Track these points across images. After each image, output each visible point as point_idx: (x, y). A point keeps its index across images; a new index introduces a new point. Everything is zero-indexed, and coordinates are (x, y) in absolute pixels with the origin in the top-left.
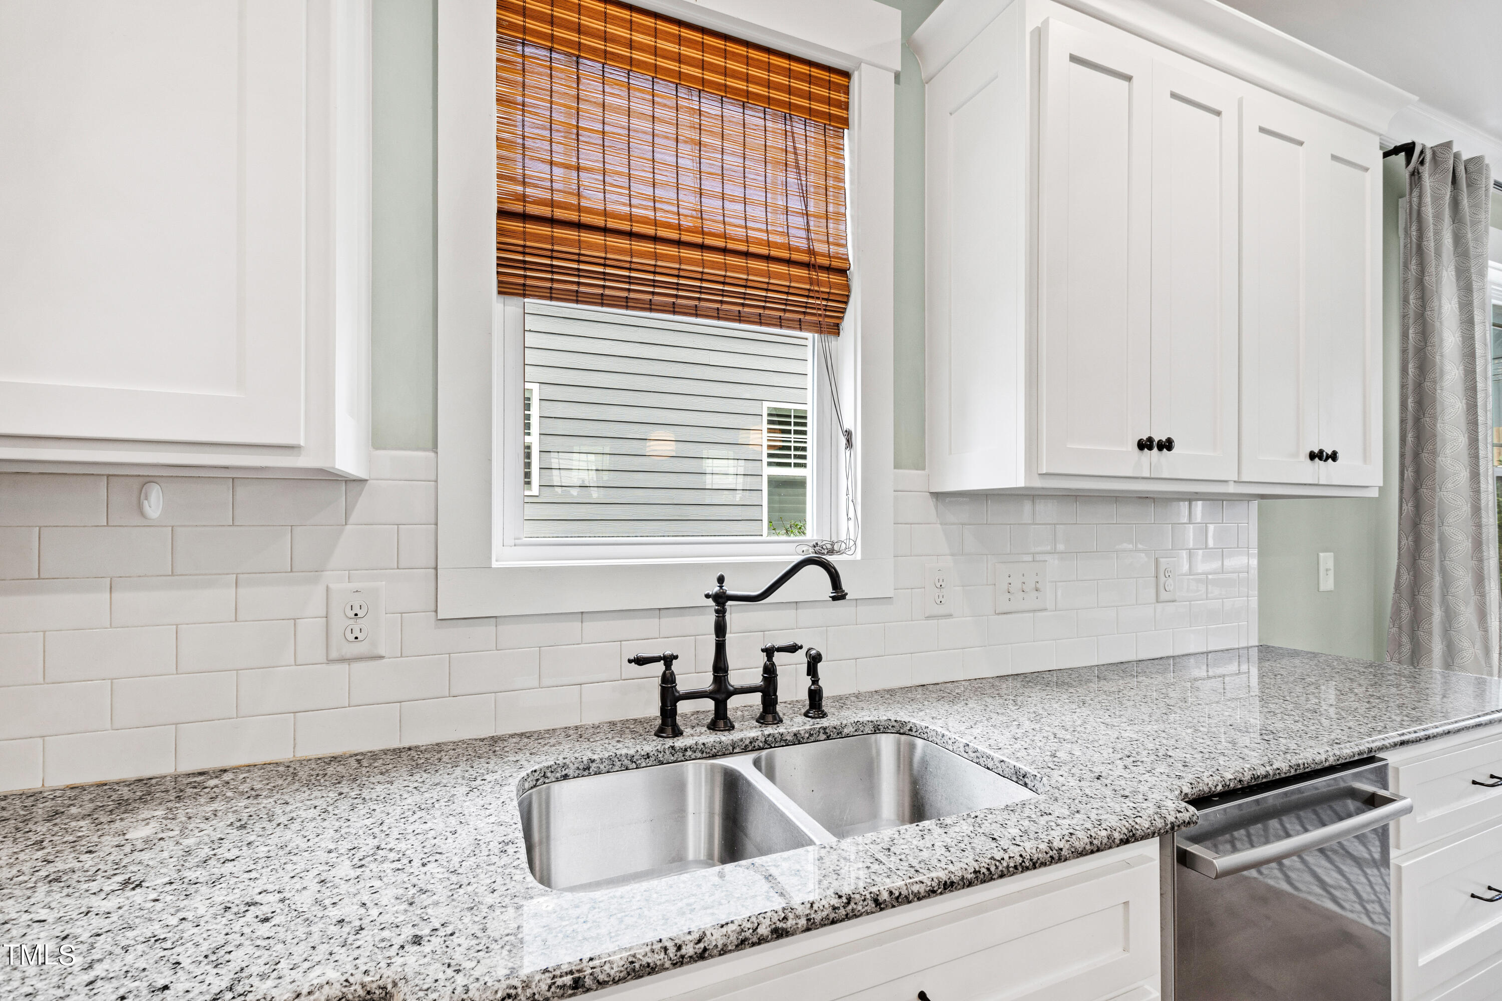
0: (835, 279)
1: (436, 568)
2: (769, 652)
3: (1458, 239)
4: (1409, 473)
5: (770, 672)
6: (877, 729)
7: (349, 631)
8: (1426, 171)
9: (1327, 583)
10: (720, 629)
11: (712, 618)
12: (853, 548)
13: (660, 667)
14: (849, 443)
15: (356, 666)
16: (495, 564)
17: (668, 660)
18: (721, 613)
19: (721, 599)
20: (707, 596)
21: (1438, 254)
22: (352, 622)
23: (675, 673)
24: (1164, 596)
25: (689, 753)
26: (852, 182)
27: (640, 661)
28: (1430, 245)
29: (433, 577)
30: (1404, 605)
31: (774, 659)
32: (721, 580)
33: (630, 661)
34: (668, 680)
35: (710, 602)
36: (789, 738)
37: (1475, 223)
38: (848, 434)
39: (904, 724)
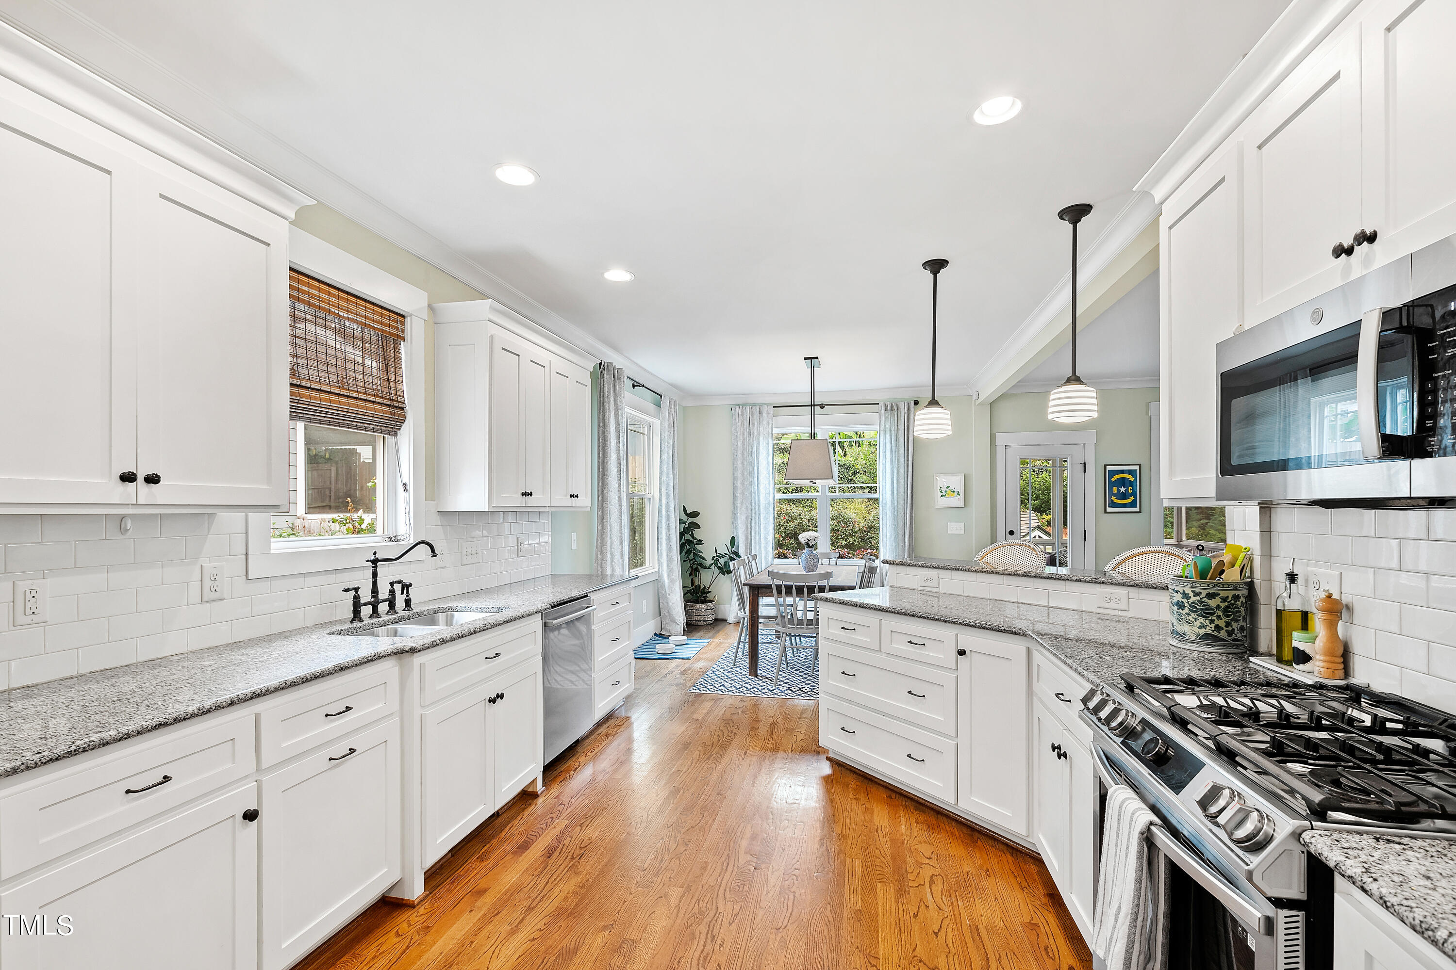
0: (400, 412)
1: (247, 555)
2: (392, 584)
3: (615, 401)
4: (600, 498)
5: (392, 592)
6: (436, 611)
7: (212, 587)
8: (605, 372)
9: (574, 547)
10: (375, 575)
11: (371, 570)
12: (408, 538)
13: (353, 592)
14: (406, 489)
15: (213, 604)
16: (272, 552)
17: (356, 590)
18: (375, 567)
19: (375, 562)
20: (367, 561)
21: (609, 407)
22: (213, 582)
23: (360, 596)
24: (520, 554)
25: (374, 625)
26: (406, 367)
27: (346, 590)
28: (606, 404)
29: (245, 560)
30: (599, 554)
31: (394, 587)
32: (375, 553)
33: (343, 591)
34: (356, 598)
35: (370, 564)
36: (406, 617)
37: (620, 395)
38: (405, 485)
39: (445, 608)
